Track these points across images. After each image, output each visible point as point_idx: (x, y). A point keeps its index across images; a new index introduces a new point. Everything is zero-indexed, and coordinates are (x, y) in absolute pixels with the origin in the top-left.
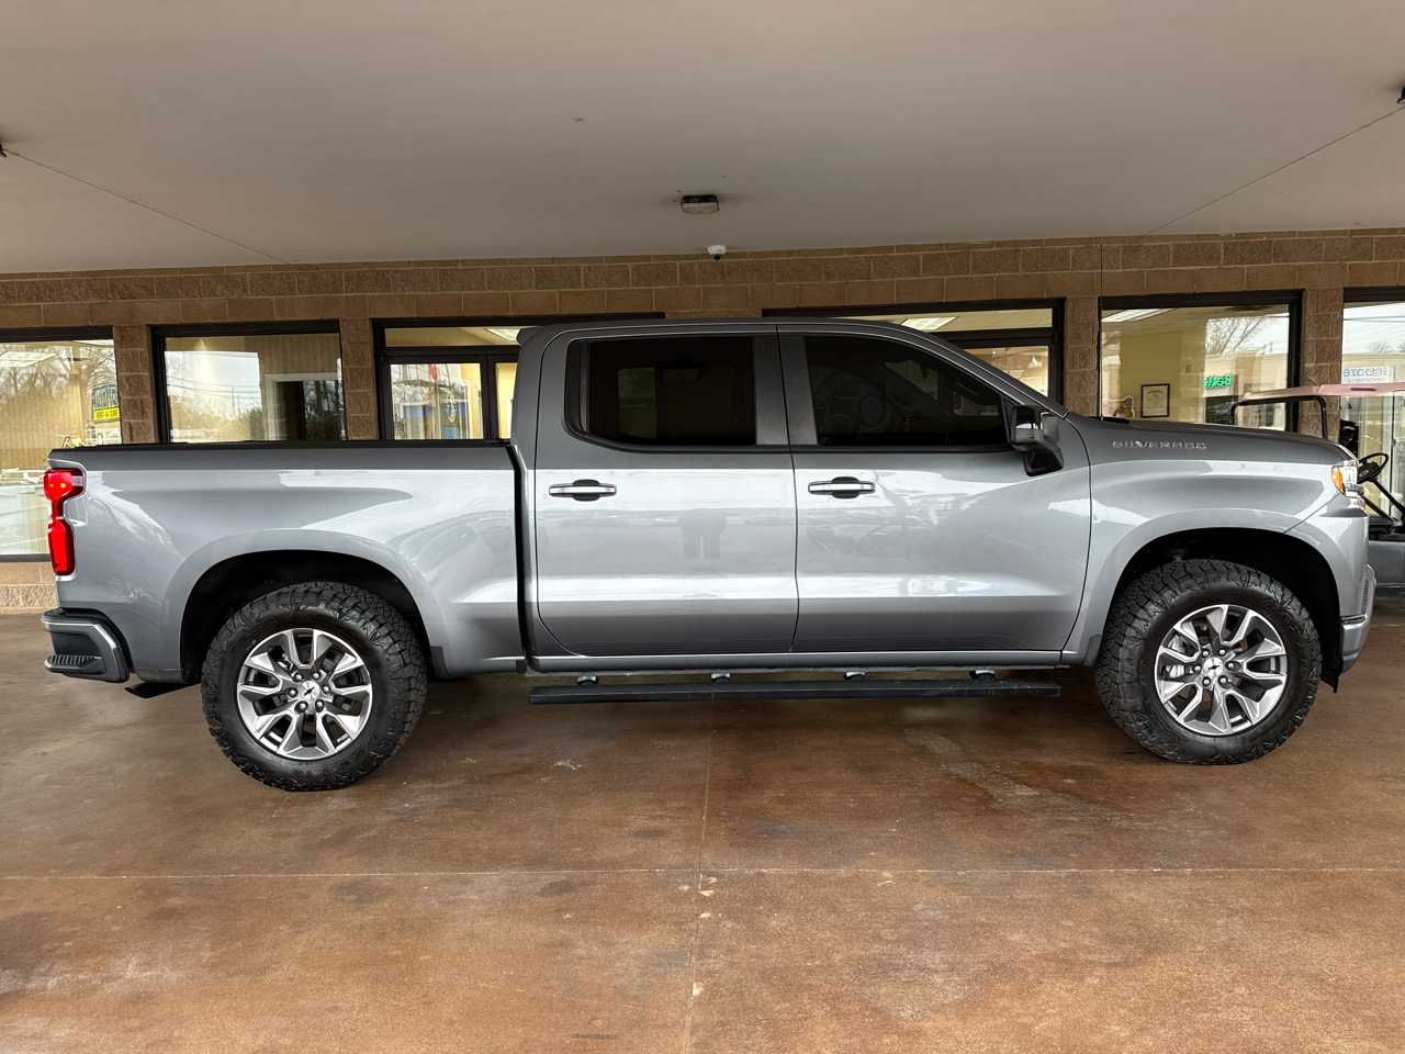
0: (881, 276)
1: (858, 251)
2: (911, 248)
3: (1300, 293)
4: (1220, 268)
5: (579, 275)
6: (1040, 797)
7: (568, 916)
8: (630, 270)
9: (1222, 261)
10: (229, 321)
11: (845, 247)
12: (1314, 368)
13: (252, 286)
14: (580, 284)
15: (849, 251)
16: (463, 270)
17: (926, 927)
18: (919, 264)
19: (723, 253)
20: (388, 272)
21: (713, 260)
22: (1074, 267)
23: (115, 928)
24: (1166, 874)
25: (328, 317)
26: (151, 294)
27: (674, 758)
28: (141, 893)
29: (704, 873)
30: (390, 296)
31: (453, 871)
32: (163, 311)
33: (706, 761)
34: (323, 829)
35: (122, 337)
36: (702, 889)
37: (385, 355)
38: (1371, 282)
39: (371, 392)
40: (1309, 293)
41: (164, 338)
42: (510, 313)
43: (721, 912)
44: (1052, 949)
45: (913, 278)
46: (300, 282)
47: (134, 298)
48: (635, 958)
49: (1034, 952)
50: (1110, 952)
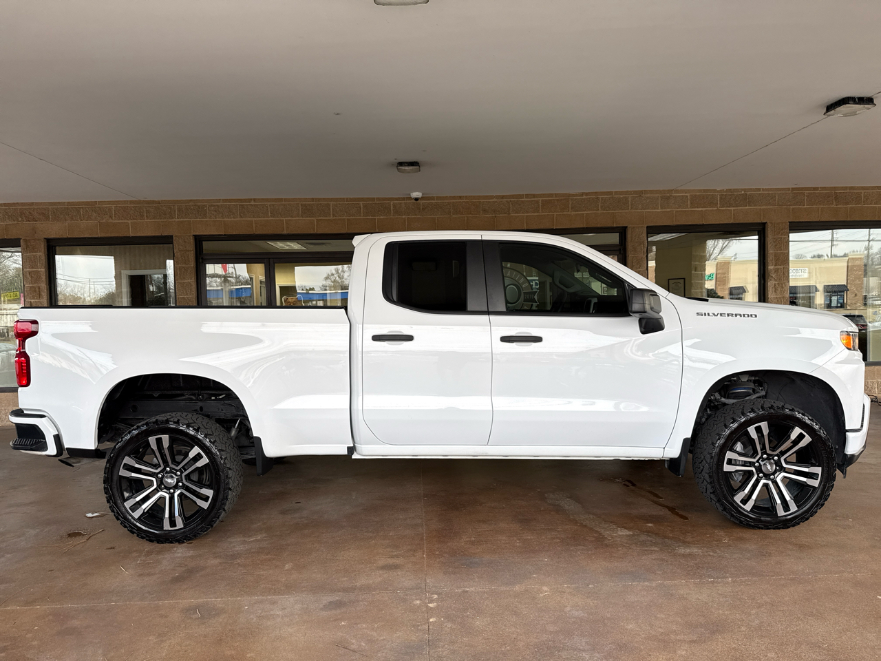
0: (516, 213)
1: (503, 197)
2: (534, 196)
3: (764, 224)
4: (718, 209)
5: (330, 209)
6: (633, 535)
7: (343, 623)
8: (362, 206)
9: (719, 205)
10: (99, 235)
11: (494, 195)
12: (774, 269)
13: (115, 214)
14: (330, 214)
15: (497, 197)
16: (255, 205)
17: (574, 622)
18: (539, 206)
19: (420, 197)
20: (206, 206)
21: (414, 201)
22: (632, 208)
23: (35, 643)
24: (716, 582)
25: (166, 234)
26: (48, 218)
27: (401, 517)
28: (51, 617)
29: (429, 592)
30: (207, 221)
31: (263, 596)
32: (56, 230)
33: (422, 519)
34: (174, 570)
35: (27, 246)
36: (429, 603)
37: (202, 258)
38: (804, 218)
39: (193, 281)
40: (769, 225)
41: (55, 246)
42: (285, 232)
43: (443, 617)
44: (653, 633)
45: (536, 214)
46: (148, 212)
47: (36, 221)
48: (390, 650)
49: (643, 636)
50: (689, 634)
